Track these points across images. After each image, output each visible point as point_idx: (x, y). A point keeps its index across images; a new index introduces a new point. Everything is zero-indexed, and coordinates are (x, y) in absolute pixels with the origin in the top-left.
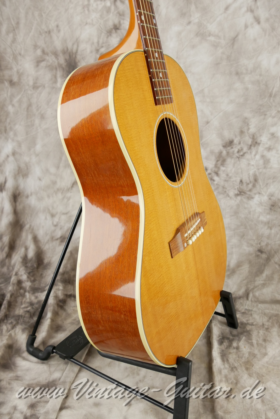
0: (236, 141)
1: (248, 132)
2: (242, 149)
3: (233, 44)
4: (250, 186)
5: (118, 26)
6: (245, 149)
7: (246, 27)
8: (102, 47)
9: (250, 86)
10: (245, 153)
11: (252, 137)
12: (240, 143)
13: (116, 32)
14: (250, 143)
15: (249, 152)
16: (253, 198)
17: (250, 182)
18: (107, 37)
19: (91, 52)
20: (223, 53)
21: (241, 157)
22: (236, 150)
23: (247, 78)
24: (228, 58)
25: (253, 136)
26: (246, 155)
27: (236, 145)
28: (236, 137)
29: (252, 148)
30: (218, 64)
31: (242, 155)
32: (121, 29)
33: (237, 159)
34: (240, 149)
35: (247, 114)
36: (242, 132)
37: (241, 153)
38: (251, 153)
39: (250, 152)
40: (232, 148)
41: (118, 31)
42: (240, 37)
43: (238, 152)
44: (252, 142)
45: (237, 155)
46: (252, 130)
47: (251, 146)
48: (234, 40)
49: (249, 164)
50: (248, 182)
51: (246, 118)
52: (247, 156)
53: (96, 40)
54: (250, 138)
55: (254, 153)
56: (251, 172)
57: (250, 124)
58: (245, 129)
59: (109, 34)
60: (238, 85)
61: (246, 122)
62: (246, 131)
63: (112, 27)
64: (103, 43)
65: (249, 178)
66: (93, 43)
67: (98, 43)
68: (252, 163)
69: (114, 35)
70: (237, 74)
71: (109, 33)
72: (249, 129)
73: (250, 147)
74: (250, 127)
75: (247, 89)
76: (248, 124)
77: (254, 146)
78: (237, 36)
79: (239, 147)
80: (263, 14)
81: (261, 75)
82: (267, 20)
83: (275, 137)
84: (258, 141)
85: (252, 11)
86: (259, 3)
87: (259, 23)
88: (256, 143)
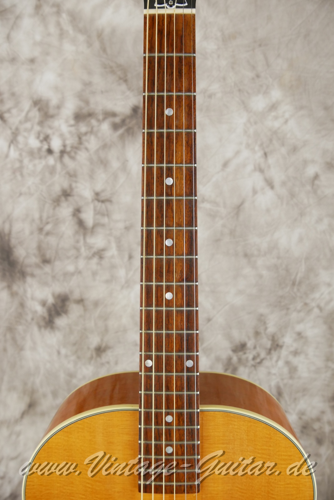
0: (250, 344)
1: (265, 333)
2: (258, 355)
3: (237, 214)
5: (68, 191)
6: (263, 354)
7: (255, 192)
8: (48, 223)
9: (264, 273)
10: (262, 360)
11: (270, 338)
12: (255, 348)
13: (66, 200)
14: (269, 346)
15: (268, 357)
18: (54, 208)
19: (32, 233)
20: (224, 226)
21: (257, 365)
22: (251, 357)
23: (260, 262)
24: (232, 233)
25: (273, 337)
26: (264, 362)
27: (250, 349)
28: (249, 338)
29: (273, 352)
31: (260, 363)
32: (73, 196)
33: (253, 368)
34: (256, 355)
35: (263, 310)
36: (257, 334)
37: (258, 360)
38: (271, 359)
40: (245, 353)
41: (70, 198)
42: (247, 205)
43: (254, 359)
44: (272, 345)
45: (252, 362)
46: (271, 329)
47: (271, 349)
48: (238, 208)
49: (269, 373)
51: (262, 315)
52: (267, 363)
53: (37, 216)
54: (269, 340)
55: (275, 358)
56: (273, 383)
57: (268, 322)
58: (261, 330)
59: (56, 204)
60: (247, 271)
61: (262, 320)
62: (262, 332)
63: (60, 193)
64: (48, 217)
66: (33, 220)
67: (41, 218)
68: (274, 371)
69: (64, 204)
70: (246, 255)
71: (57, 202)
72: (266, 329)
73: (269, 352)
74: (268, 326)
75: (261, 276)
76: (265, 323)
77: (275, 350)
78: (242, 203)
79: (254, 353)
80: (277, 175)
81: (279, 258)
82: (284, 184)
83: (302, 337)
84: (280, 343)
85: (261, 171)
86: (271, 160)
87: (272, 187)
88: (278, 345)
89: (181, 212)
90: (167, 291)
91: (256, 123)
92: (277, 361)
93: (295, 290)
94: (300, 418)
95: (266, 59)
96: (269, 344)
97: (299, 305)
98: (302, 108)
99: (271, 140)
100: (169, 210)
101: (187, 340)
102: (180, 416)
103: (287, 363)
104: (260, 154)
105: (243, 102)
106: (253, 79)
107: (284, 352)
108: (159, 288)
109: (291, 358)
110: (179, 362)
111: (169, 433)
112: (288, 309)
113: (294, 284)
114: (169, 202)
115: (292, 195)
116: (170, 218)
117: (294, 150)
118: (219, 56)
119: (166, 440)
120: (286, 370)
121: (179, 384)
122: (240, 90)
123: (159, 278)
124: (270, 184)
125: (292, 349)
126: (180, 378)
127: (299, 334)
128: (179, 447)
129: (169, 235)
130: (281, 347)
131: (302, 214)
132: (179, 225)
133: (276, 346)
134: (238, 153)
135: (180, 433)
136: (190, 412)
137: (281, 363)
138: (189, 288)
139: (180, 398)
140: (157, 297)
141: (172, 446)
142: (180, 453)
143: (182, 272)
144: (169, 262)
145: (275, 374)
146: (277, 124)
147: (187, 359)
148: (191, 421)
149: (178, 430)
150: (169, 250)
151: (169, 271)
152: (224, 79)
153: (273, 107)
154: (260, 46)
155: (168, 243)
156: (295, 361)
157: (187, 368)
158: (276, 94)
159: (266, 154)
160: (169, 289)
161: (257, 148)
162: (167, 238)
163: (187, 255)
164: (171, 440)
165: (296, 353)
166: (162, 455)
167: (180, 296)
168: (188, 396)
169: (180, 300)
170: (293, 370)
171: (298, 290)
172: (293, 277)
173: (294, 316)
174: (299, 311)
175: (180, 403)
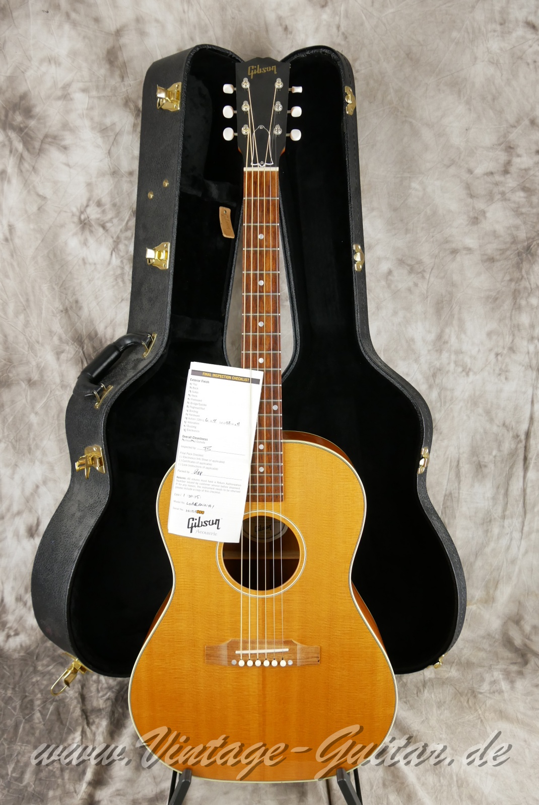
89: (269, 303)
90: (260, 357)
100: (261, 303)
101: (274, 391)
102: (269, 445)
108: (254, 355)
110: (268, 406)
111: (261, 457)
114: (261, 297)
116: (261, 307)
119: (259, 462)
121: (268, 421)
123: (255, 348)
126: (268, 418)
128: (268, 467)
129: (261, 319)
131: (378, 308)
132: (268, 312)
135: (269, 457)
136: (276, 442)
138: (275, 355)
139: (269, 432)
140: (253, 361)
141: (263, 466)
142: (269, 471)
143: (270, 344)
144: (261, 337)
147: (274, 405)
148: (276, 449)
149: (268, 455)
150: (261, 329)
151: (261, 343)
155: (260, 324)
157: (274, 411)
160: (261, 356)
162: (259, 321)
163: (273, 332)
164: (263, 462)
166: (256, 473)
167: (268, 360)
168: (274, 430)
169: (268, 363)
175: (269, 436)
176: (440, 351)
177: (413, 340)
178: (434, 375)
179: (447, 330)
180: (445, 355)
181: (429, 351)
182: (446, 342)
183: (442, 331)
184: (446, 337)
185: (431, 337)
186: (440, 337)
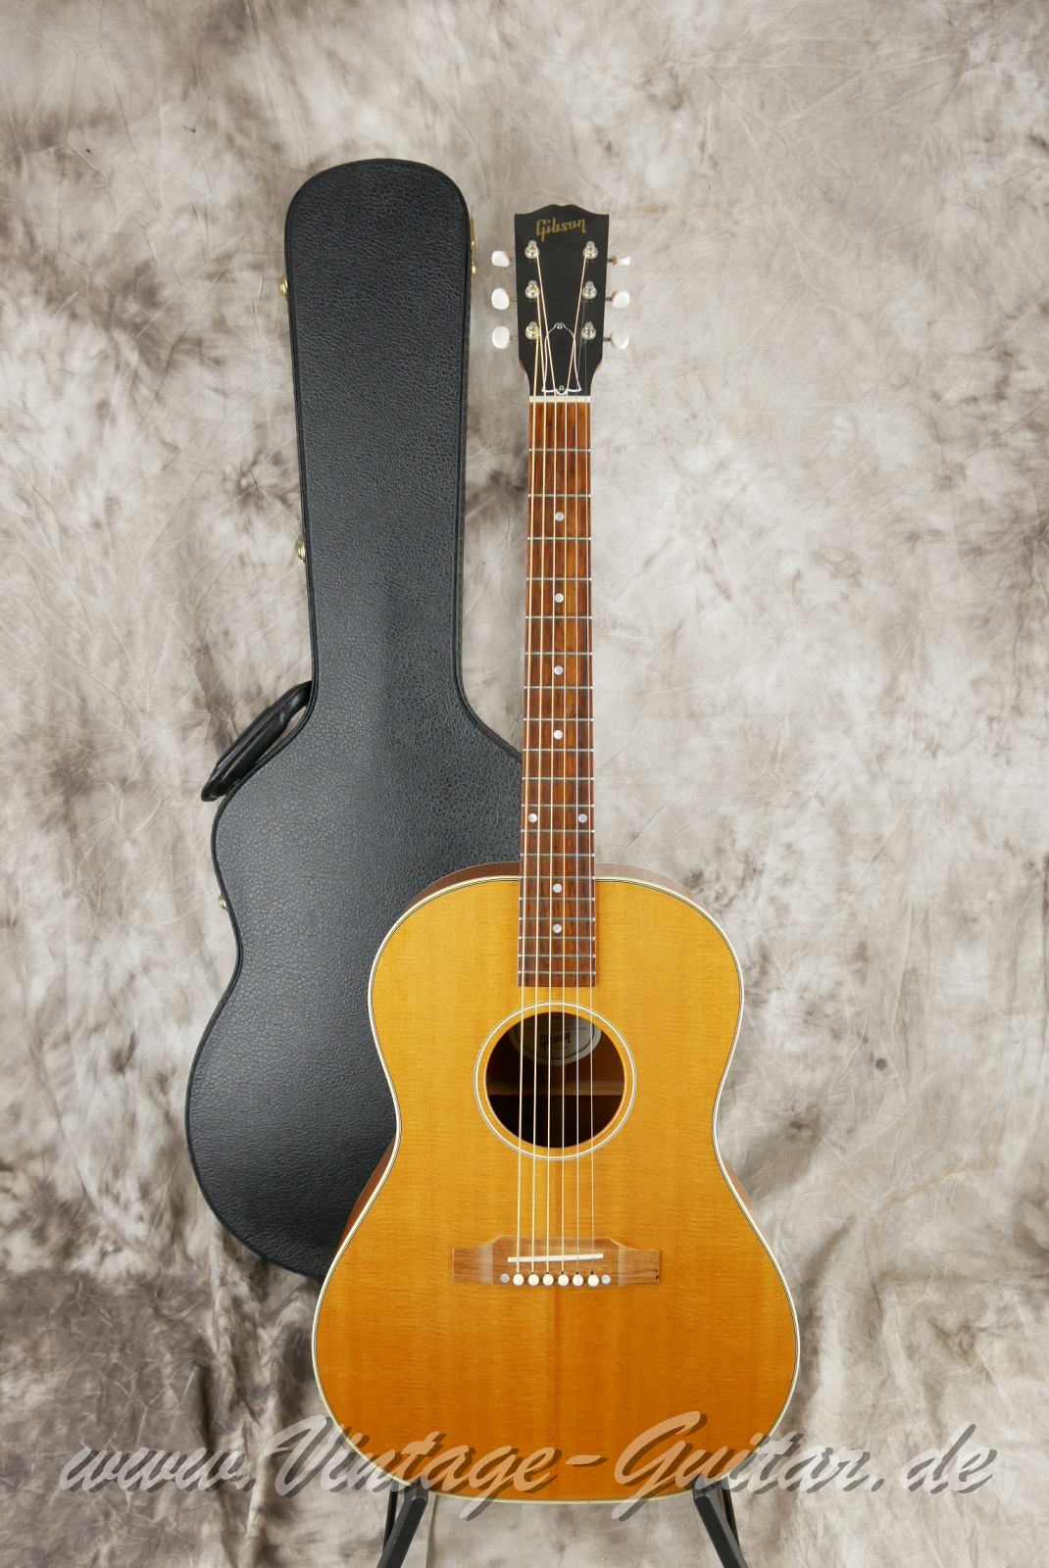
0: (709, 873)
1: (732, 850)
2: (725, 891)
3: (673, 646)
4: (755, 973)
6: (732, 890)
7: (700, 606)
9: (724, 743)
10: (732, 899)
11: (742, 858)
12: (718, 878)
14: (740, 873)
15: (741, 893)
16: (765, 1002)
17: (754, 963)
20: (651, 667)
21: (725, 909)
22: (712, 895)
23: (716, 725)
24: (666, 678)
25: (747, 856)
26: (734, 902)
27: (710, 882)
28: (707, 863)
29: (747, 883)
30: (642, 694)
34: (721, 891)
35: (727, 808)
36: (719, 852)
37: (725, 901)
39: (744, 895)
40: (702, 890)
42: (687, 629)
43: (717, 899)
44: (745, 870)
46: (743, 843)
47: (743, 879)
48: (674, 635)
49: (744, 922)
50: (748, 964)
51: (725, 818)
52: (739, 905)
54: (740, 861)
55: (751, 895)
56: (752, 940)
57: (736, 829)
58: (726, 844)
60: (697, 742)
61: (725, 826)
62: (729, 848)
65: (748, 954)
68: (751, 918)
70: (691, 715)
72: (734, 841)
73: (742, 885)
74: (737, 836)
75: (719, 750)
76: (731, 831)
77: (752, 880)
78: (680, 626)
79: (718, 887)
80: (735, 577)
81: (746, 715)
82: (747, 589)
83: (794, 852)
84: (759, 867)
85: (709, 570)
86: (723, 552)
87: (728, 597)
88: (754, 870)
89: (573, 633)
90: (556, 729)
91: (695, 492)
92: (755, 899)
93: (777, 770)
94: (801, 998)
95: (706, 390)
96: (740, 871)
97: (785, 796)
98: (767, 465)
99: (721, 519)
100: (559, 632)
101: (580, 789)
102: (571, 884)
103: (772, 899)
104: (705, 542)
105: (673, 459)
106: (687, 421)
107: (766, 882)
108: (546, 725)
109: (778, 891)
110: (570, 816)
112: (767, 804)
113: (774, 760)
114: (559, 623)
115: (762, 609)
116: (559, 640)
117: (761, 533)
118: (629, 386)
119: (553, 915)
120: (771, 912)
121: (569, 843)
122: (665, 439)
123: (547, 713)
124: (725, 593)
125: (779, 874)
126: (571, 837)
127: (789, 846)
129: (559, 661)
130: (761, 872)
131: (779, 640)
132: (570, 649)
133: (752, 871)
134: (668, 542)
136: (584, 880)
137: (762, 902)
138: (583, 725)
139: (571, 861)
140: (543, 736)
143: (574, 706)
144: (559, 694)
145: (753, 923)
146: (729, 493)
148: (584, 892)
150: (559, 680)
151: (559, 704)
152: (640, 422)
153: (722, 465)
154: (695, 368)
155: (557, 671)
156: (784, 894)
158: (725, 445)
159: (714, 542)
160: (558, 726)
161: (699, 533)
162: (555, 665)
163: (580, 685)
164: (560, 916)
165: (785, 881)
167: (571, 734)
168: (581, 858)
169: (571, 740)
170: (782, 910)
171: (782, 770)
172: (771, 748)
173: (779, 815)
174: (787, 807)
175: (571, 868)
176: (891, 714)
177: (840, 695)
178: (880, 758)
179: (903, 677)
180: (900, 722)
181: (871, 714)
182: (900, 699)
183: (894, 679)
184: (901, 690)
185: (876, 688)
186: (890, 689)
